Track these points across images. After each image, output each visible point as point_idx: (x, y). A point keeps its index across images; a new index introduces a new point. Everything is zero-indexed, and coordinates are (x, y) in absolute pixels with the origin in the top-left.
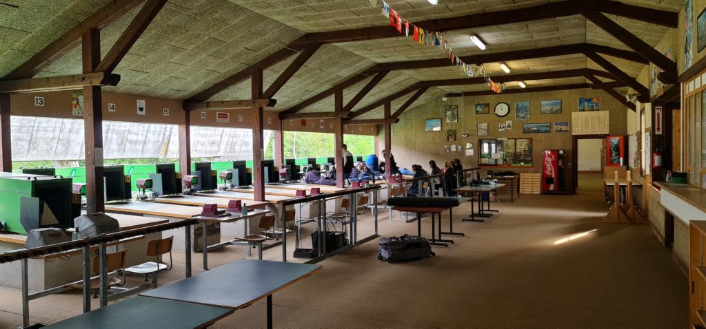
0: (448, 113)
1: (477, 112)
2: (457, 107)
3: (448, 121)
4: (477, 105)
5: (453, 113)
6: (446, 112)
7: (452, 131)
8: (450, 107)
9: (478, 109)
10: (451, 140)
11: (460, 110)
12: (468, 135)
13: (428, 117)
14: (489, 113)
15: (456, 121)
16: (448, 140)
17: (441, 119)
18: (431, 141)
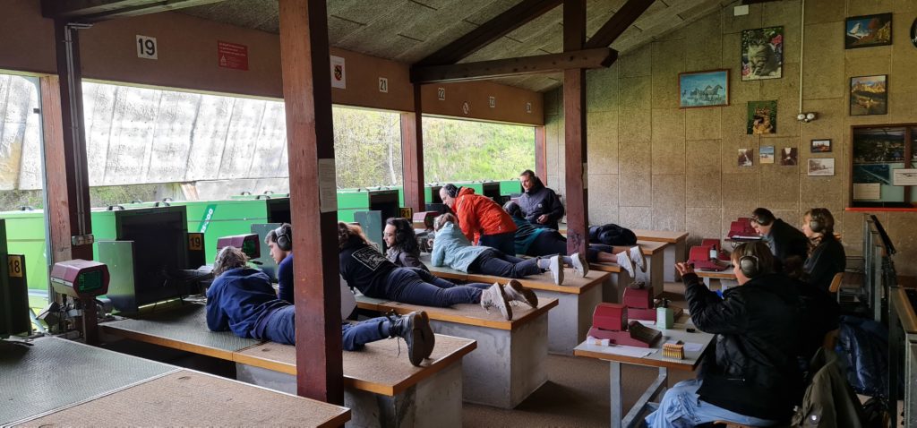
0: (753, 51)
1: (850, 43)
2: (780, 31)
3: (752, 76)
4: (849, 22)
5: (768, 50)
6: (744, 50)
7: (761, 104)
8: (759, 33)
9: (855, 31)
10: (758, 131)
11: (790, 40)
12: (817, 116)
13: (689, 69)
14: (890, 43)
15: (777, 74)
16: (750, 131)
17: (730, 71)
18: (697, 136)
